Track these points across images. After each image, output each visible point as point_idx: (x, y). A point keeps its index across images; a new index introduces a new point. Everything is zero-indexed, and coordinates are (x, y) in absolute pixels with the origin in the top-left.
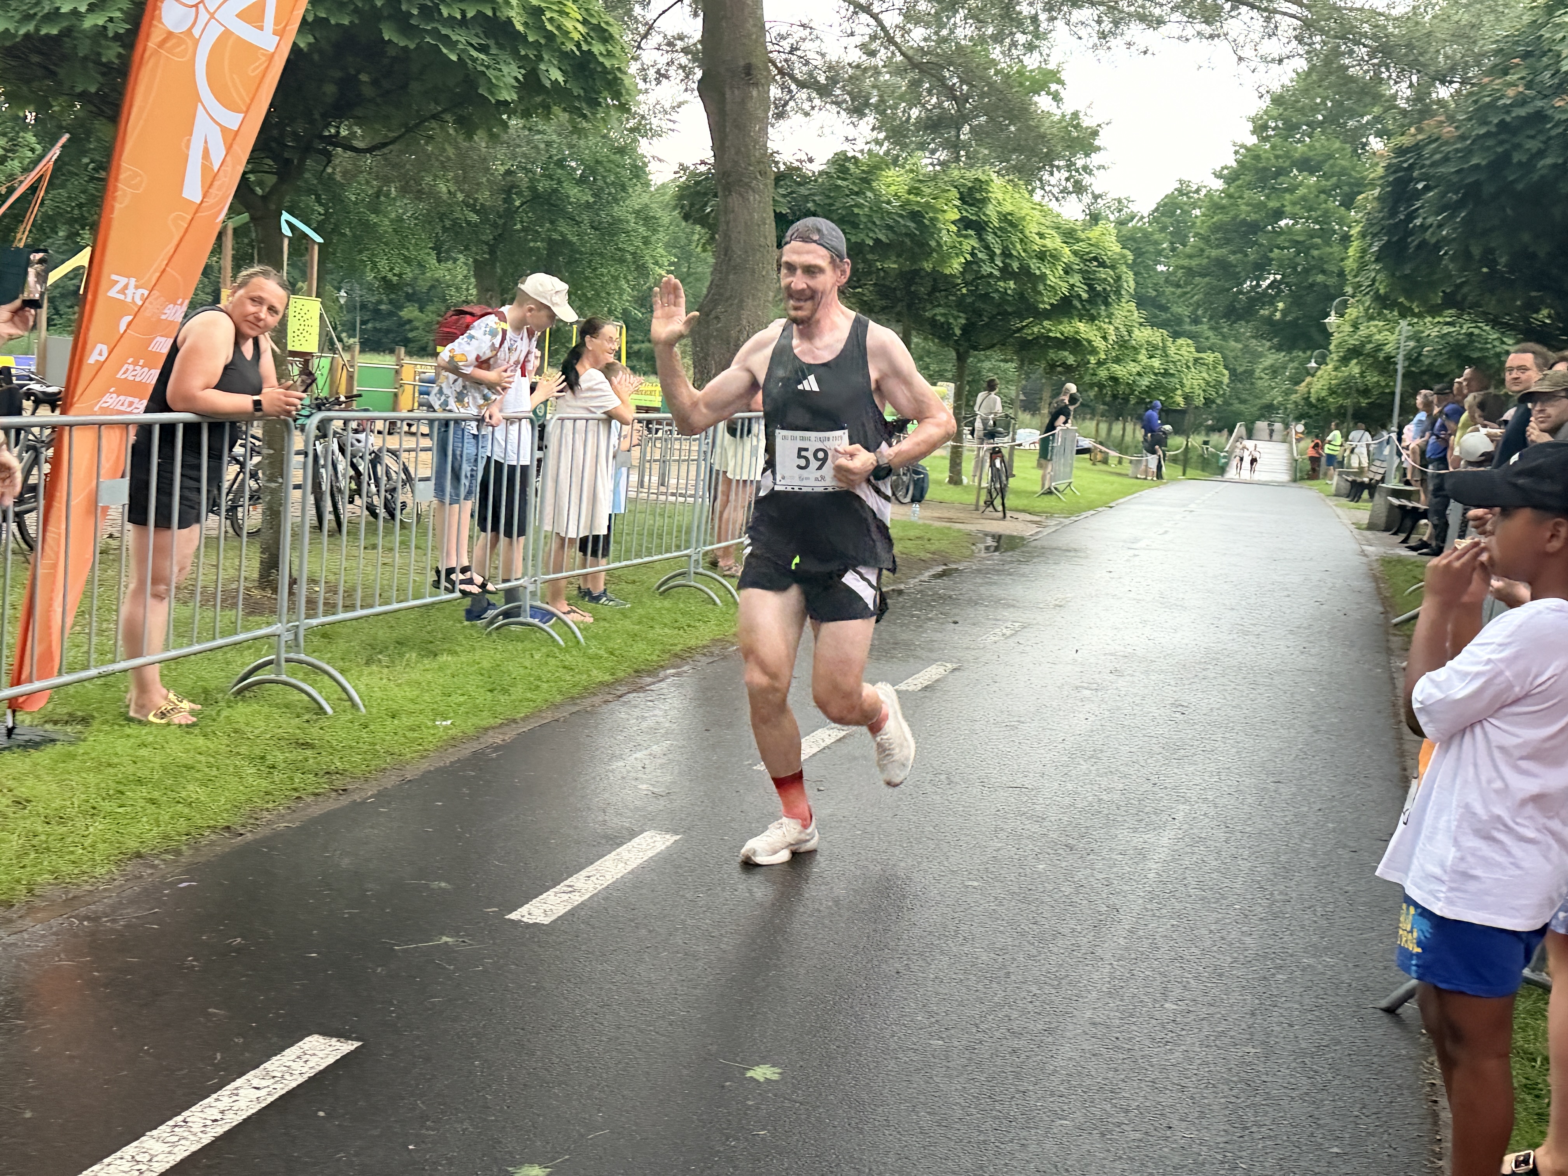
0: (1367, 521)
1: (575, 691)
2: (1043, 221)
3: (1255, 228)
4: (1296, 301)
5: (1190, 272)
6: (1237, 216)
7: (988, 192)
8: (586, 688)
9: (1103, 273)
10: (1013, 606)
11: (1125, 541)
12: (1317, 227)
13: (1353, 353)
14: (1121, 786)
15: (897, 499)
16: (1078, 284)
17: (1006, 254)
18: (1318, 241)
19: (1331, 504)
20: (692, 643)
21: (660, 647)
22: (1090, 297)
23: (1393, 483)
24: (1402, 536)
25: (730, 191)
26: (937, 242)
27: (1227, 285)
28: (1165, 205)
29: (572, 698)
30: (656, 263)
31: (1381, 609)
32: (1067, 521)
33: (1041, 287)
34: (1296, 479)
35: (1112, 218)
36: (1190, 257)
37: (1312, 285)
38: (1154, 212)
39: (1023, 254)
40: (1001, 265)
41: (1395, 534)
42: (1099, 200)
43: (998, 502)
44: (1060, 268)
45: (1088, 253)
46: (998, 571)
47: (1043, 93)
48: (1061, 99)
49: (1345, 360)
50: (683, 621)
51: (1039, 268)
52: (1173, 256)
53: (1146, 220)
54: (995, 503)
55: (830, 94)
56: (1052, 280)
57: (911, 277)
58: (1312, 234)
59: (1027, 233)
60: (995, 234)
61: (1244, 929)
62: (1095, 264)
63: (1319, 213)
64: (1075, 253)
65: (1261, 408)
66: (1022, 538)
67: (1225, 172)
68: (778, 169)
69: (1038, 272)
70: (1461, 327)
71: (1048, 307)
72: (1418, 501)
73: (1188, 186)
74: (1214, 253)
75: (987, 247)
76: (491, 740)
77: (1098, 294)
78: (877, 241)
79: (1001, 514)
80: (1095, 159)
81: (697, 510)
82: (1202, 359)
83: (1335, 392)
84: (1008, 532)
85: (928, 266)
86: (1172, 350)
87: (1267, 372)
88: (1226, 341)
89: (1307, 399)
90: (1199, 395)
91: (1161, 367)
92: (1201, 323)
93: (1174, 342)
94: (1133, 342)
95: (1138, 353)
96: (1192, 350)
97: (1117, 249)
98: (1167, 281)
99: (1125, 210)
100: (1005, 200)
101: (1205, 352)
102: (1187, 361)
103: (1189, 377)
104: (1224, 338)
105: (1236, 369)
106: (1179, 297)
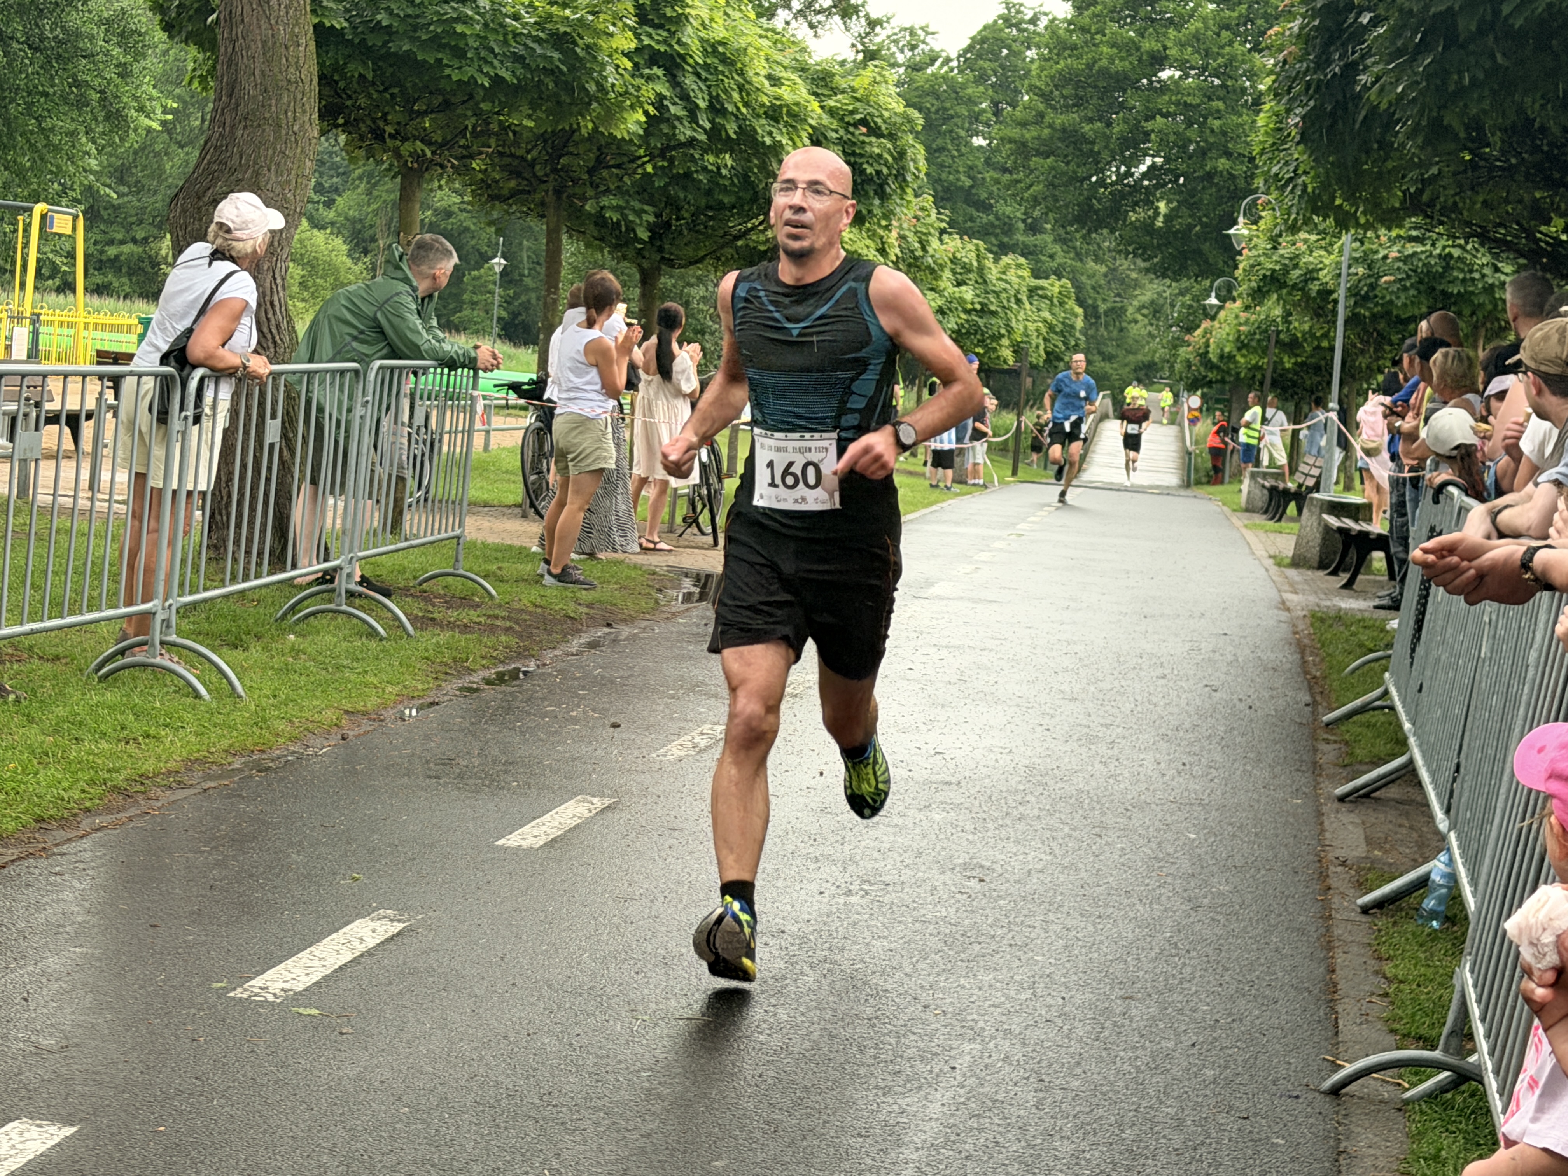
0: (1291, 553)
2: (778, 56)
3: (1122, 81)
4: (1186, 200)
5: (1022, 149)
6: (1095, 61)
9: (876, 146)
12: (1218, 82)
13: (1272, 283)
17: (716, 108)
18: (1220, 104)
19: (1239, 524)
20: (148, 766)
21: (85, 776)
23: (1333, 492)
24: (1345, 577)
26: (599, 85)
27: (1081, 172)
28: (983, 41)
30: (141, 109)
34: (1187, 484)
35: (900, 58)
36: (1024, 124)
37: (1210, 175)
38: (966, 51)
39: (744, 110)
40: (708, 126)
41: (1333, 573)
42: (878, 29)
44: (804, 135)
45: (852, 113)
49: (1259, 295)
50: (137, 727)
51: (770, 134)
52: (996, 122)
53: (954, 64)
54: (701, 520)
57: (558, 143)
58: (1210, 94)
59: (750, 74)
60: (698, 75)
62: (864, 130)
63: (1220, 60)
64: (832, 112)
69: (768, 141)
73: (1019, 11)
74: (1061, 120)
75: (685, 97)
77: (869, 180)
78: (498, 81)
82: (1042, 288)
83: (1246, 346)
85: (585, 125)
86: (993, 272)
87: (1145, 311)
88: (1081, 260)
89: (1204, 355)
90: (1037, 347)
91: (977, 300)
92: (1042, 231)
93: (996, 260)
94: (930, 260)
95: (937, 278)
96: (1026, 273)
97: (898, 106)
98: (988, 162)
99: (922, 46)
100: (712, 20)
101: (1047, 278)
102: (1018, 292)
103: (1021, 316)
104: (1079, 256)
105: (1096, 307)
106: (1007, 188)
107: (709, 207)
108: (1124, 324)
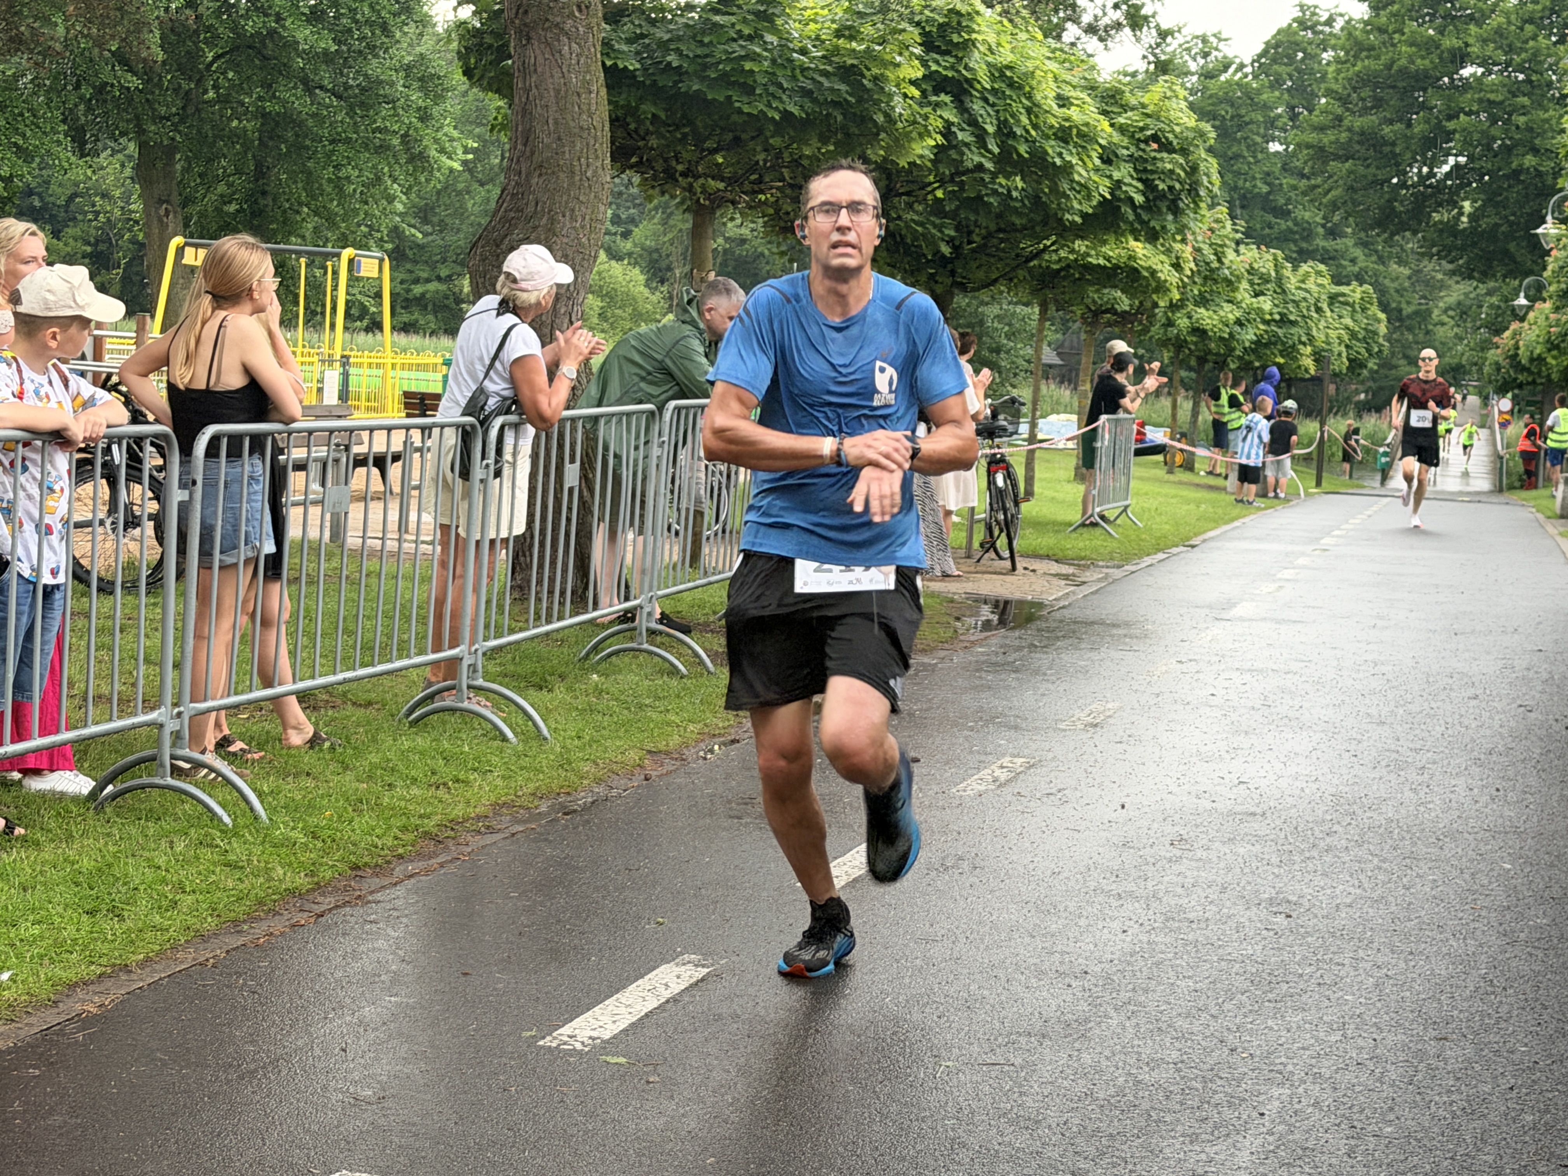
1: (241, 909)
2: (1067, 76)
3: (1422, 81)
4: (1492, 198)
5: (1321, 154)
6: (1393, 61)
7: (971, 31)
8: (261, 903)
9: (1167, 162)
10: (1016, 728)
11: (1210, 607)
12: (1522, 78)
16: (1128, 180)
17: (1005, 132)
18: (1525, 100)
19: (1553, 530)
20: (459, 811)
21: (398, 822)
22: (1147, 199)
26: (887, 115)
27: (1382, 174)
28: (1278, 45)
29: (236, 922)
30: (442, 150)
32: (1117, 573)
33: (1065, 186)
34: (1499, 489)
35: (1193, 66)
36: (1321, 129)
37: (1517, 172)
38: (1260, 56)
39: (1033, 133)
40: (996, 150)
42: (1169, 39)
43: (1002, 542)
44: (1094, 155)
45: (1142, 129)
46: (996, 664)
50: (447, 772)
51: (1060, 155)
52: (1293, 127)
53: (1249, 69)
54: (998, 544)
56: (1081, 174)
58: (1513, 90)
59: (1038, 97)
60: (986, 100)
62: (1155, 146)
63: (1523, 55)
64: (1122, 130)
66: (1040, 605)
69: (1058, 161)
71: (1078, 219)
73: (1314, 14)
74: (1358, 122)
75: (973, 123)
76: (78, 1007)
77: (1162, 196)
78: (787, 115)
79: (1007, 564)
82: (1344, 295)
83: (1555, 347)
84: (1017, 595)
86: (1292, 281)
87: (1451, 313)
88: (1383, 263)
89: (1514, 357)
90: (1340, 355)
91: (1275, 310)
92: (1343, 235)
93: (1295, 268)
94: (1227, 272)
95: (1235, 290)
96: (1325, 281)
97: (1189, 120)
98: (1285, 168)
99: (1214, 53)
100: (999, 44)
101: (1348, 284)
102: (1318, 300)
103: (1322, 324)
104: (1381, 260)
105: (1400, 311)
106: (1304, 194)
107: (1000, 230)
108: (1430, 327)
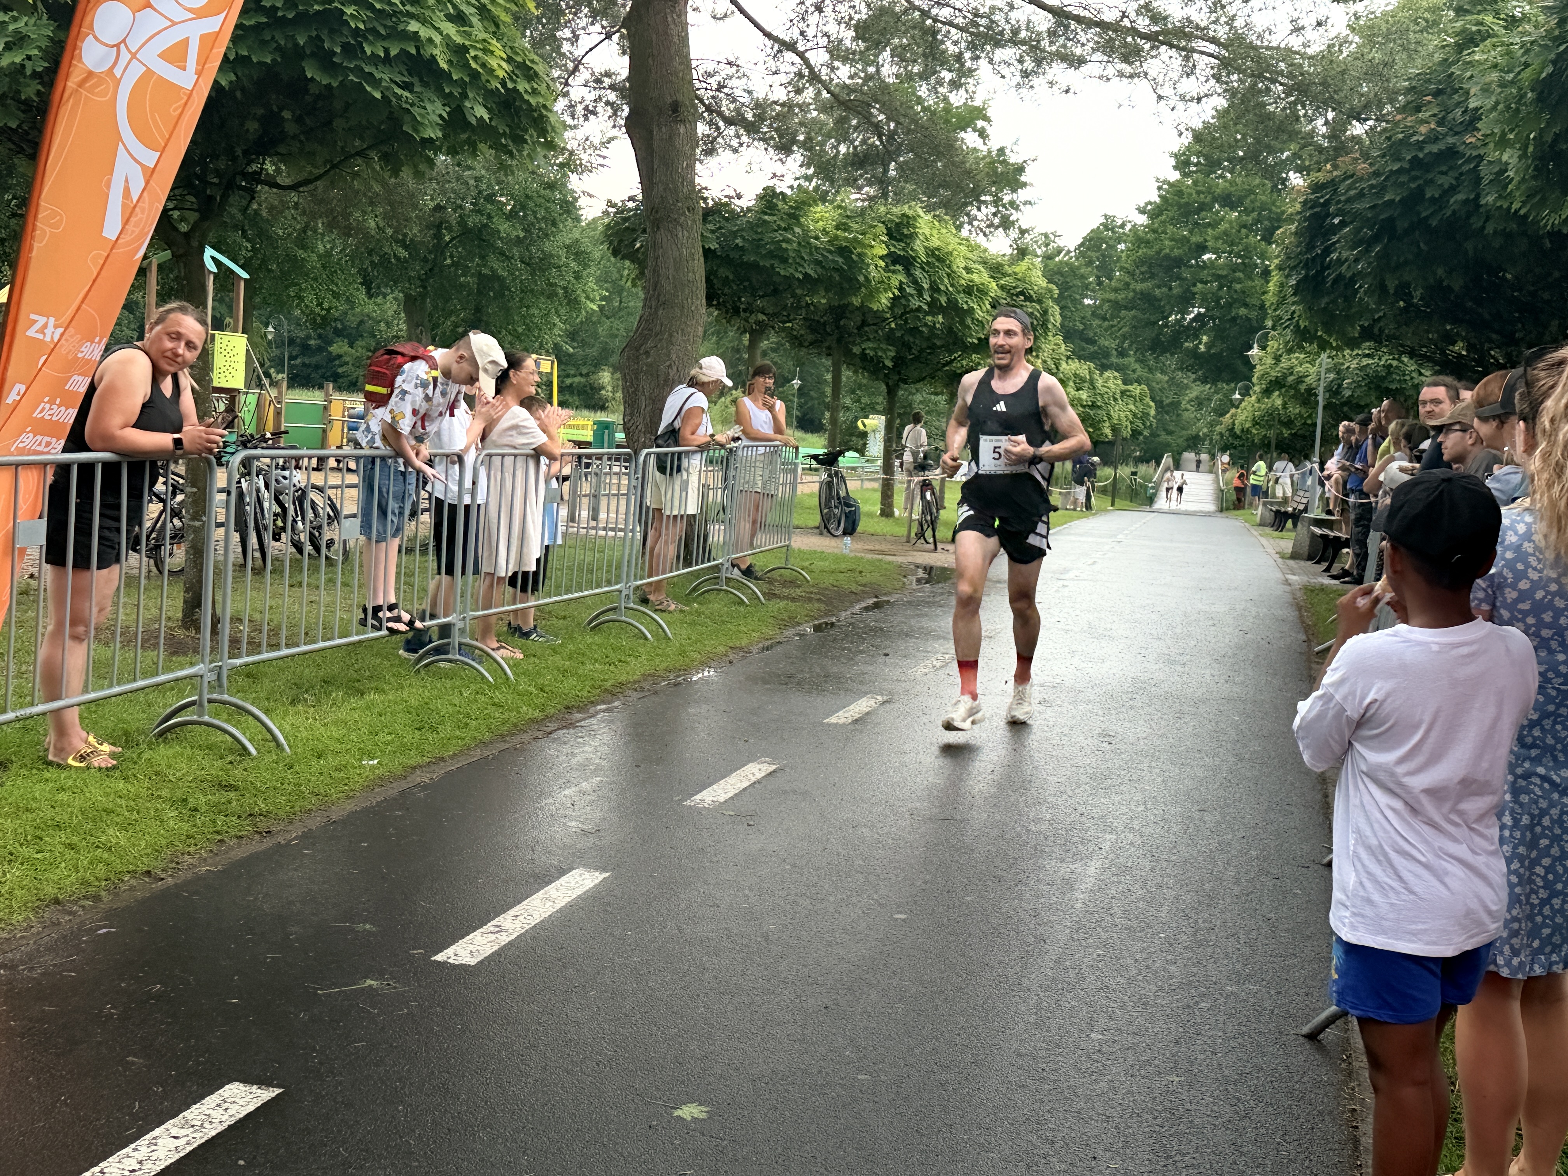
0: (1290, 551)
1: (504, 729)
2: (970, 255)
3: (1179, 262)
4: (1219, 334)
5: (1117, 306)
6: (1161, 250)
7: (915, 227)
8: (515, 726)
11: (1054, 572)
12: (1239, 261)
13: (1276, 384)
14: (1048, 816)
15: (829, 531)
17: (934, 288)
18: (1241, 275)
19: (1255, 533)
20: (623, 678)
21: (589, 683)
23: (1316, 513)
24: (1325, 565)
25: (658, 228)
26: (866, 277)
27: (1153, 319)
28: (1091, 240)
29: (502, 736)
30: (588, 298)
31: (1304, 638)
33: (969, 321)
34: (1222, 509)
35: (1039, 252)
36: (1116, 290)
37: (1234, 319)
38: (1080, 246)
39: (951, 289)
40: (929, 299)
41: (1318, 562)
42: (1026, 235)
43: (929, 533)
44: (987, 302)
45: (1015, 288)
46: (928, 603)
47: (969, 130)
48: (988, 136)
49: (1267, 392)
50: (614, 656)
51: (966, 302)
52: (1099, 290)
53: (1073, 254)
54: (927, 534)
55: (758, 131)
56: (978, 314)
57: (840, 312)
58: (1234, 268)
59: (954, 267)
60: (923, 269)
61: (1169, 958)
62: (1022, 298)
63: (1240, 247)
64: (1002, 288)
65: (1187, 440)
67: (1149, 207)
68: (707, 204)
69: (965, 306)
70: (1380, 359)
71: (976, 341)
72: (1340, 530)
73: (1113, 221)
74: (1139, 287)
75: (915, 282)
76: (419, 779)
79: (932, 546)
80: (1022, 195)
81: (628, 543)
82: (1129, 391)
83: (1257, 424)
84: (939, 564)
85: (856, 301)
86: (1099, 383)
87: (1193, 403)
88: (1153, 373)
89: (1231, 430)
90: (1126, 427)
91: (1089, 399)
92: (1128, 356)
93: (1101, 375)
96: (1120, 382)
97: (1043, 283)
98: (1094, 314)
99: (1052, 244)
100: (932, 236)
101: (1132, 384)
102: (1115, 394)
103: (1116, 409)
104: (1150, 370)
105: (1162, 402)
106: (1106, 330)
108: (1180, 412)
